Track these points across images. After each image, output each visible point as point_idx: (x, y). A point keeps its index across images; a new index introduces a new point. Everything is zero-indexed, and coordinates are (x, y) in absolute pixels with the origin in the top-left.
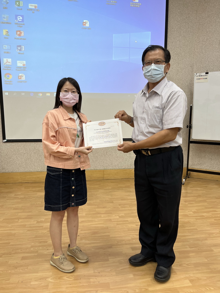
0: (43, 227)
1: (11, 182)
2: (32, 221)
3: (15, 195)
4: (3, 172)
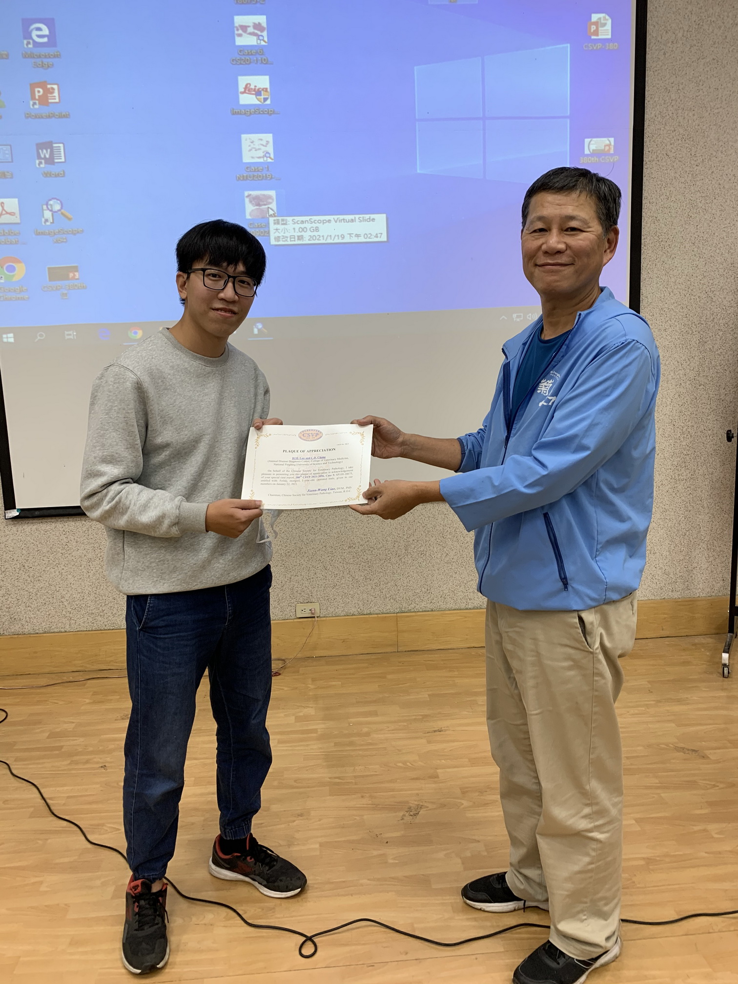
4: (12, 631)
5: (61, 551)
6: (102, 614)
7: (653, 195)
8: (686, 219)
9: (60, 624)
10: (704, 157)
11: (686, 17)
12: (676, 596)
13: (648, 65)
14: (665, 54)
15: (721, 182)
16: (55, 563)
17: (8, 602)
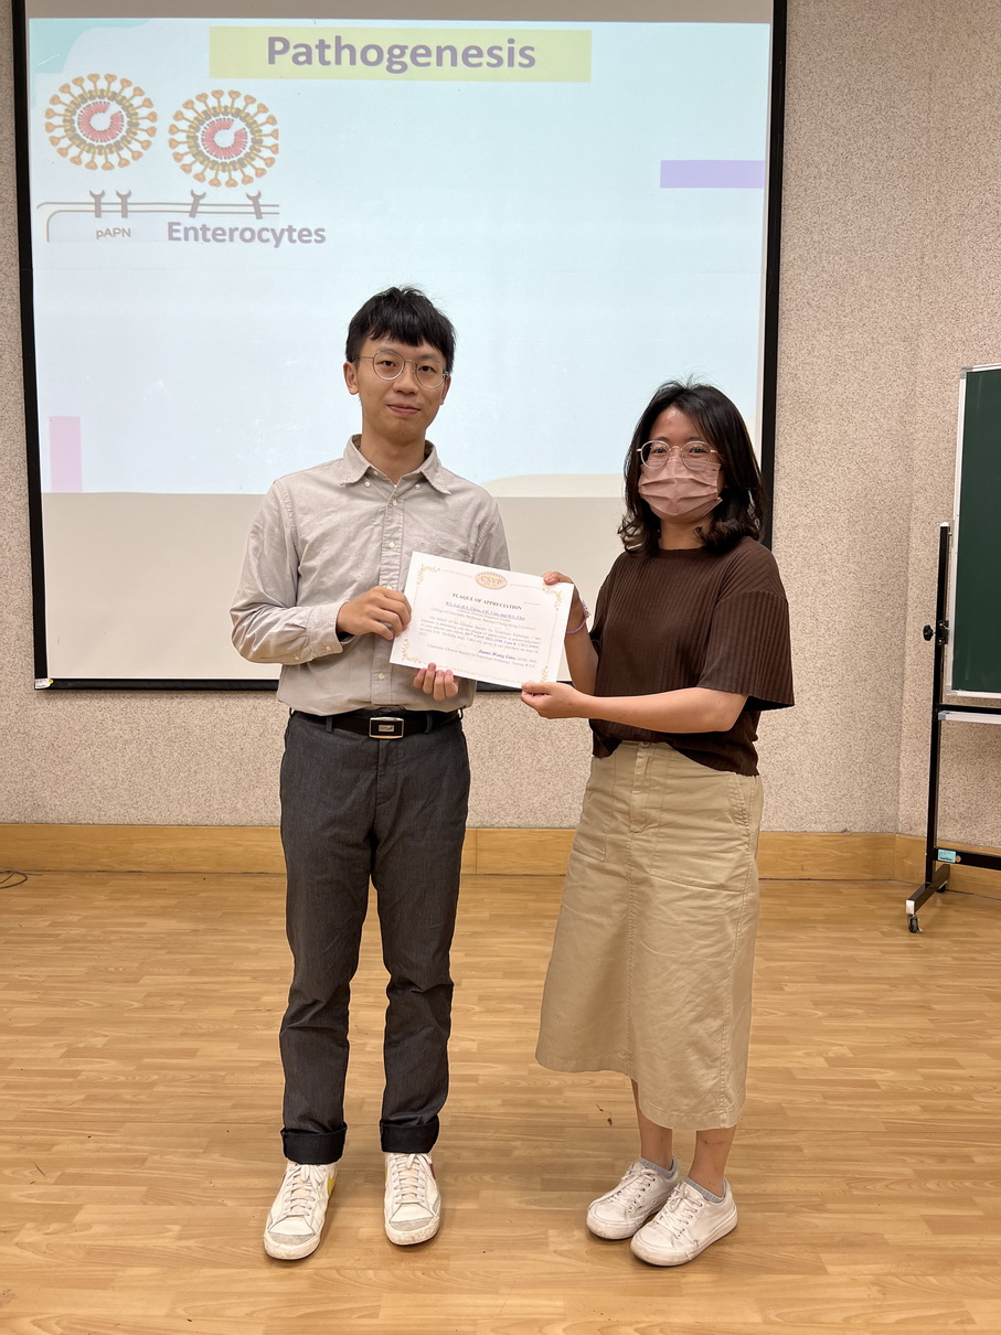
1: (68, 867)
4: (35, 819)
5: (95, 730)
6: (135, 806)
7: (791, 349)
8: (832, 377)
9: (88, 815)
10: (853, 307)
11: (832, 149)
12: (820, 830)
14: (806, 191)
15: (875, 336)
16: (87, 744)
17: (33, 786)
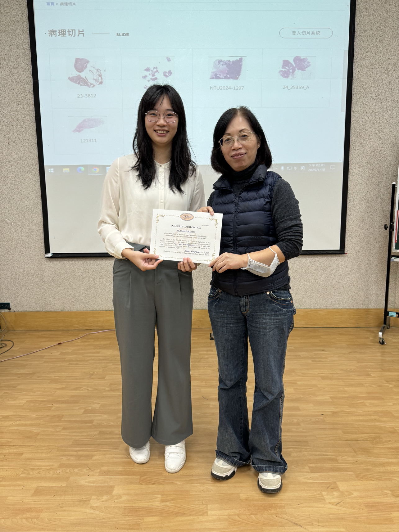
0: (94, 423)
1: (61, 328)
2: (77, 408)
3: (61, 353)
4: (47, 309)
5: (70, 273)
6: (88, 303)
7: (357, 110)
8: (373, 121)
9: (68, 307)
10: (382, 92)
11: (375, 24)
12: (364, 307)
13: (355, 47)
14: (363, 42)
16: (67, 278)
17: (45, 296)
